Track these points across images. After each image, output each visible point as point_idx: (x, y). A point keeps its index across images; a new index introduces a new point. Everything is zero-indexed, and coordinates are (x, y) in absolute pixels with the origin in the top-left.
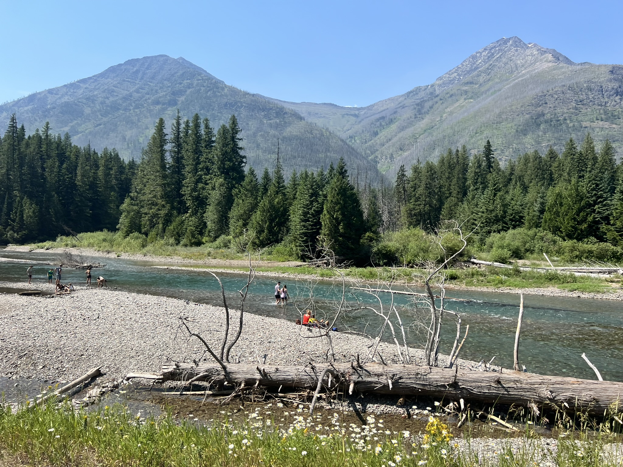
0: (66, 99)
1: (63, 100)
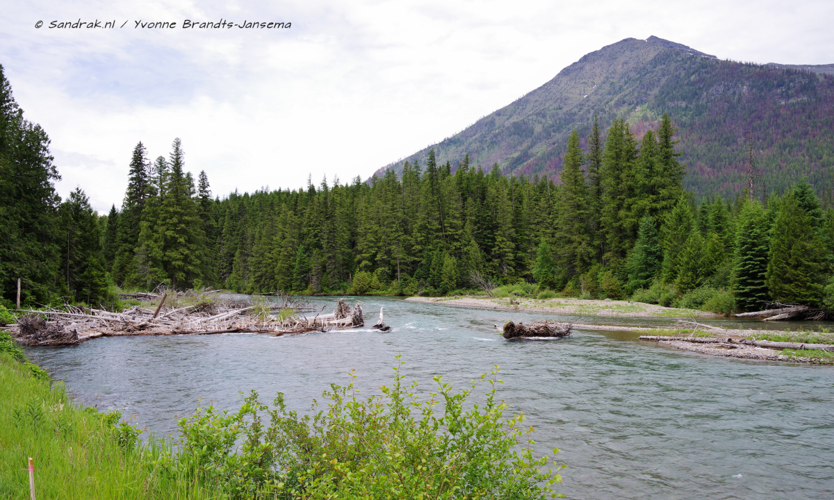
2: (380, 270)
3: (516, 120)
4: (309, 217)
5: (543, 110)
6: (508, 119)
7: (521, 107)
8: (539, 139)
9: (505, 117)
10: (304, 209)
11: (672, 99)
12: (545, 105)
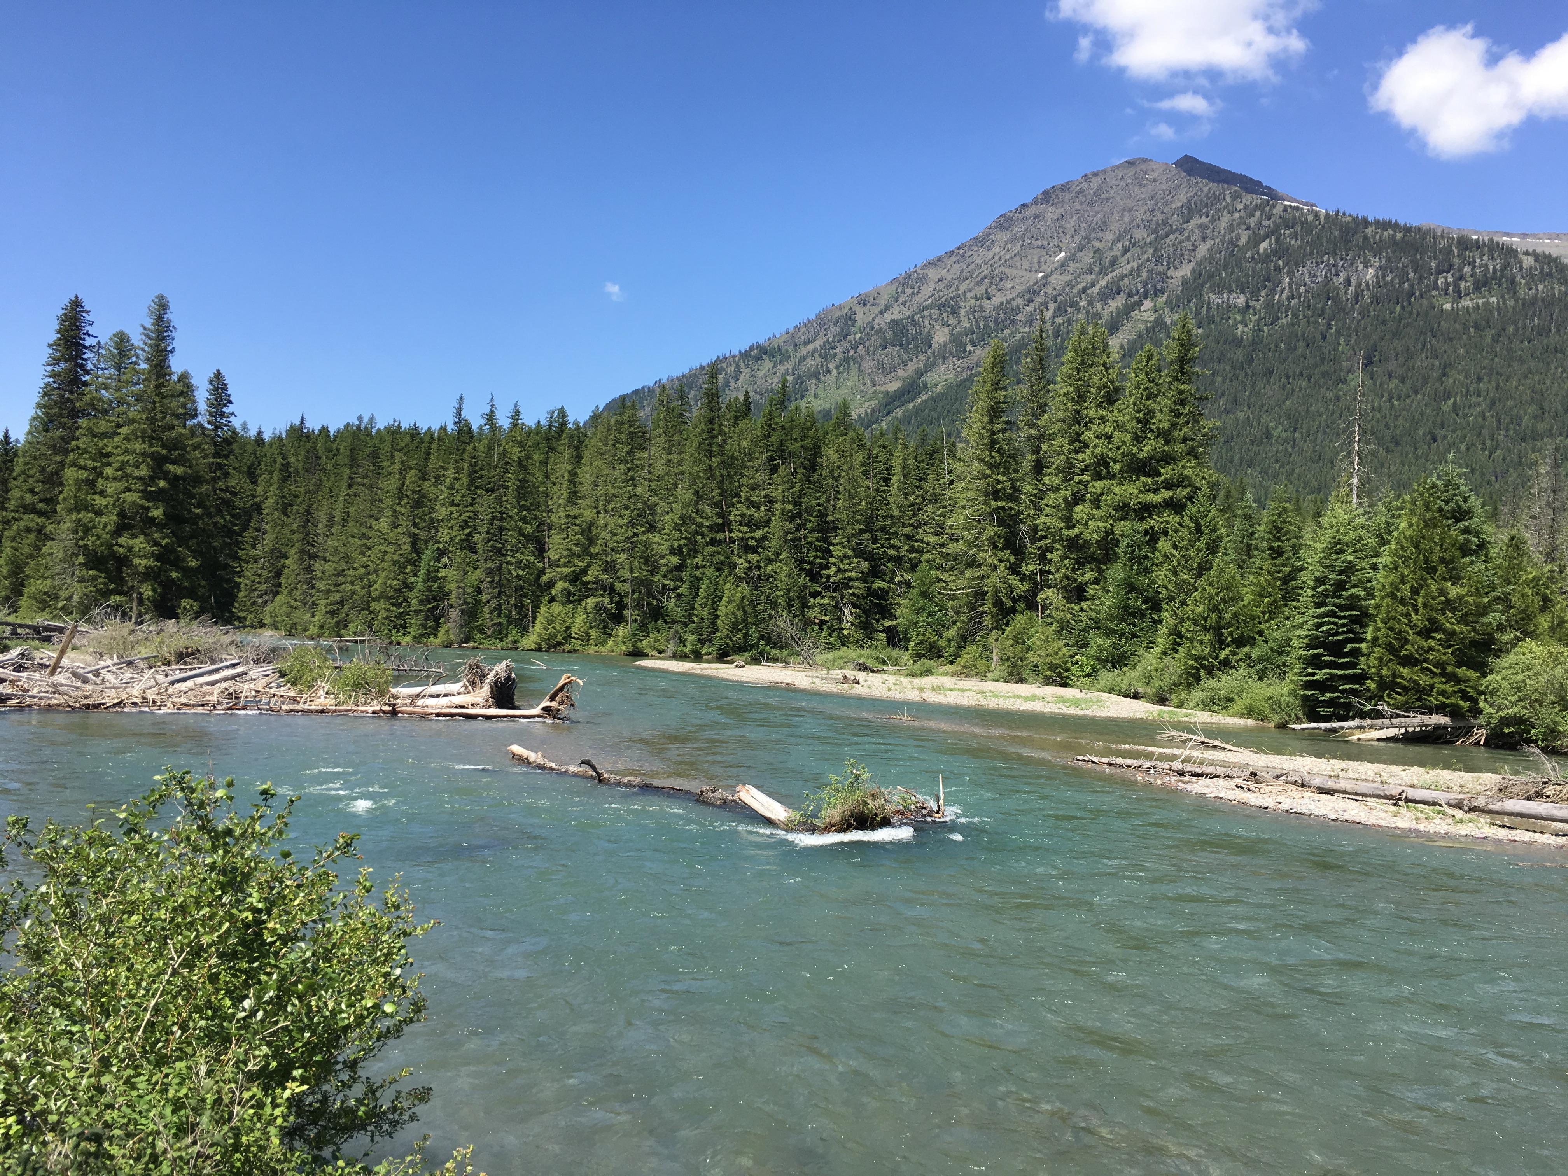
0: (894, 314)
1: (888, 317)
2: (591, 602)
3: (897, 316)
4: (452, 487)
5: (952, 299)
6: (881, 313)
7: (909, 291)
8: (942, 355)
9: (876, 310)
10: (443, 468)
11: (1219, 288)
12: (958, 289)
